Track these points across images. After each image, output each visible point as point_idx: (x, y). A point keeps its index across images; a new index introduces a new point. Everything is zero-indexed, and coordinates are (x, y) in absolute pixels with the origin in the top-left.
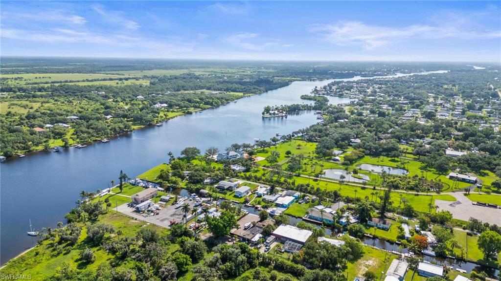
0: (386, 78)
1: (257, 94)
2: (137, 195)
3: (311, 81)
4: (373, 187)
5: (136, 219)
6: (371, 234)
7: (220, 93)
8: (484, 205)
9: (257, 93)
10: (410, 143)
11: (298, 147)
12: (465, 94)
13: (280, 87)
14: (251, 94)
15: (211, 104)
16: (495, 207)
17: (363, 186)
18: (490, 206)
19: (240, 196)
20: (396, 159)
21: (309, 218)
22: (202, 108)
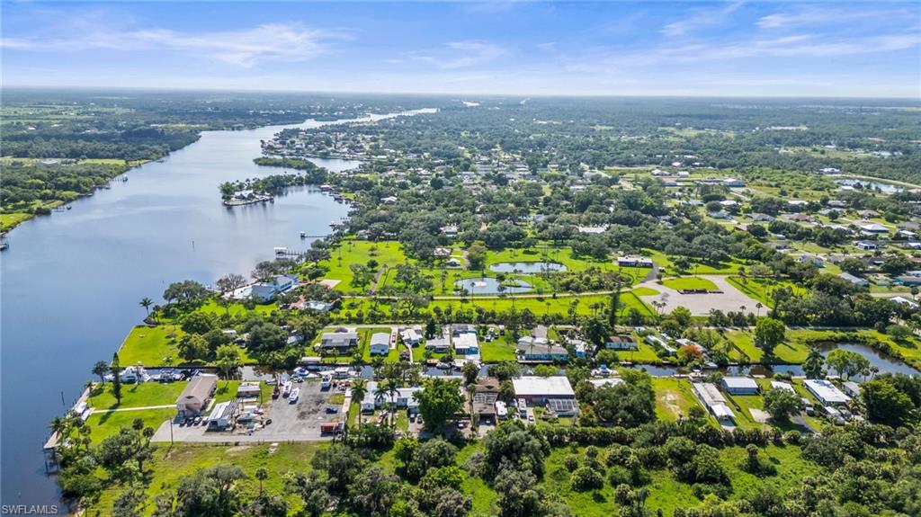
0: (362, 122)
1: (153, 160)
2: (189, 397)
3: (233, 130)
4: (551, 296)
5: (237, 444)
6: (626, 361)
7: (63, 163)
8: (691, 292)
9: (152, 157)
10: (519, 223)
11: (370, 253)
12: (507, 145)
13: (188, 144)
14: (143, 161)
15: (77, 188)
16: (704, 292)
17: (538, 296)
18: (698, 292)
19: (383, 353)
20: (531, 249)
21: (526, 359)
22: (62, 199)
